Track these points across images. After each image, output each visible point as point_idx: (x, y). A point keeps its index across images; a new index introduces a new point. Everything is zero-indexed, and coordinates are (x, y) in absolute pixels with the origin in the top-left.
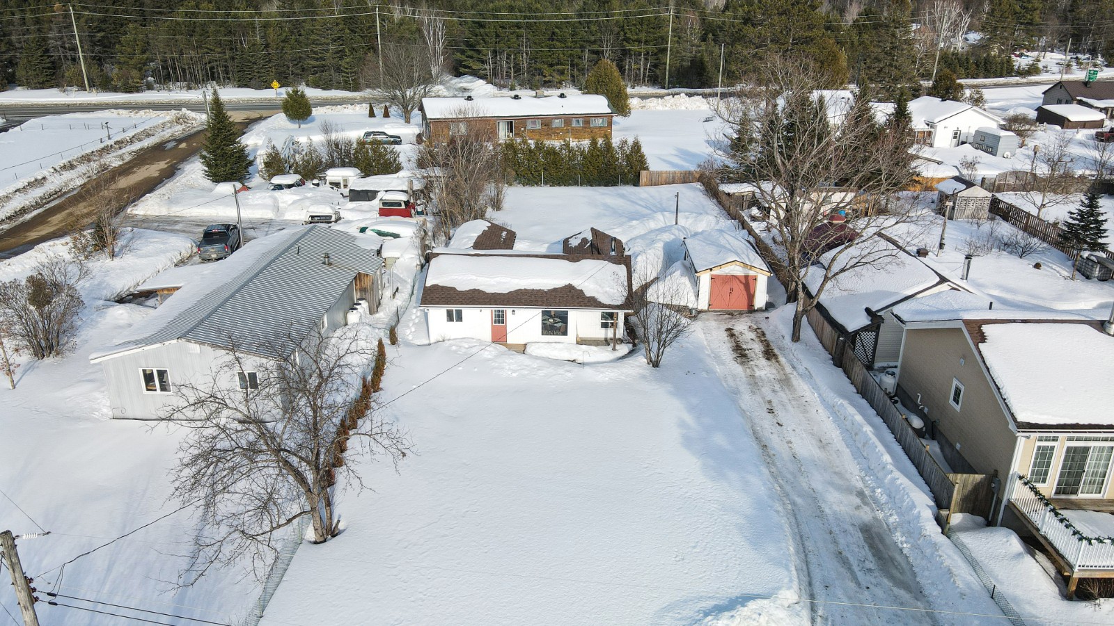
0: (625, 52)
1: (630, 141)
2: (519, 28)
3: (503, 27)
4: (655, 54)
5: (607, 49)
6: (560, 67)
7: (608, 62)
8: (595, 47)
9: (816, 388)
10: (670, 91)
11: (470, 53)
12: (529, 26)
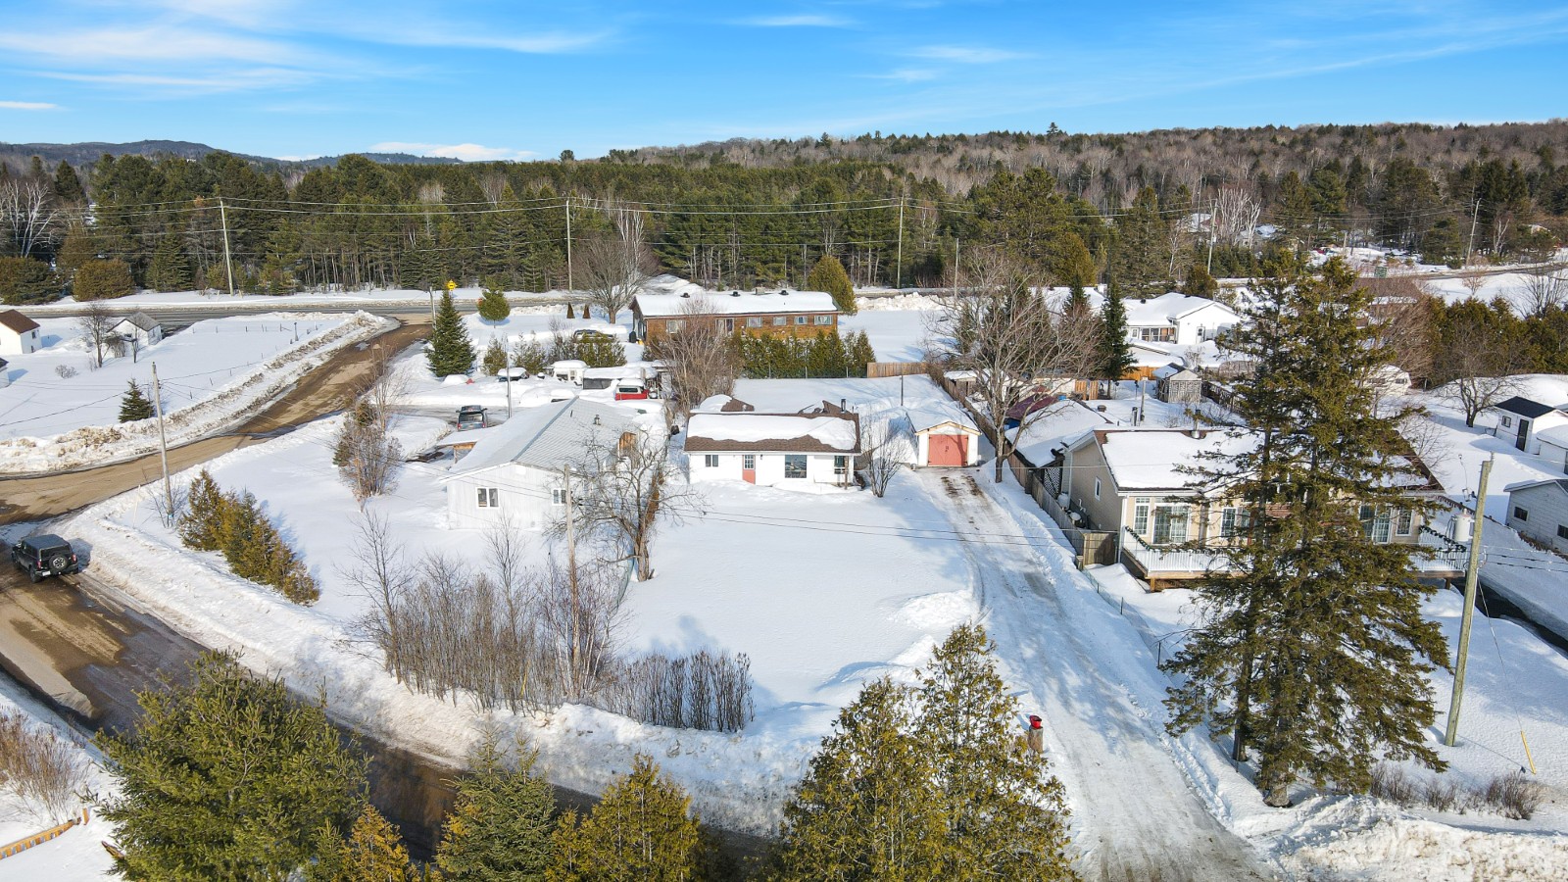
0: (850, 248)
1: (857, 335)
2: (727, 220)
3: (709, 221)
4: (885, 250)
5: (829, 244)
6: (776, 265)
7: (830, 258)
8: (815, 242)
9: (1009, 509)
10: (901, 291)
11: (670, 249)
12: (739, 219)
